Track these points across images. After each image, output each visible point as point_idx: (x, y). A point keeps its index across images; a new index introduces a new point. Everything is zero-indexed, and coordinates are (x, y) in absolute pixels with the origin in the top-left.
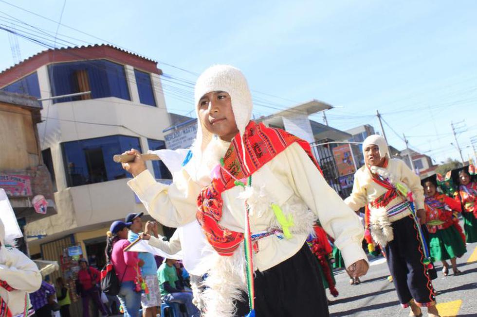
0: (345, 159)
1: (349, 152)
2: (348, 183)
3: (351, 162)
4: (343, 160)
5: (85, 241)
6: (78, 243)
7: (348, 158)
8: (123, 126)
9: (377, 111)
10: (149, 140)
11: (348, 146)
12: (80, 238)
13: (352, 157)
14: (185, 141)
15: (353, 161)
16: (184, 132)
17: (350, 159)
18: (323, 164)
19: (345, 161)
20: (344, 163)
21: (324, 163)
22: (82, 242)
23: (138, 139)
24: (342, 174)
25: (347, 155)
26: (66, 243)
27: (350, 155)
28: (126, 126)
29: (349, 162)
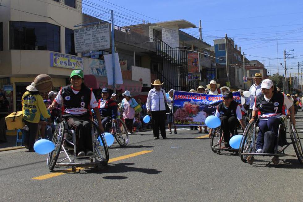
0: (194, 63)
1: (198, 58)
2: (192, 78)
3: (197, 65)
4: (193, 63)
5: (16, 83)
6: (11, 83)
7: (196, 62)
8: (50, 18)
9: (226, 35)
10: (66, 28)
11: (198, 55)
12: (13, 80)
13: (198, 62)
14: (85, 35)
15: (198, 65)
16: (86, 30)
17: (197, 63)
18: (179, 63)
19: (194, 64)
20: (192, 65)
21: (181, 62)
22: (14, 83)
23: (59, 27)
24: (190, 72)
25: (195, 60)
26: (4, 82)
27: (198, 61)
28: (52, 18)
29: (196, 65)
